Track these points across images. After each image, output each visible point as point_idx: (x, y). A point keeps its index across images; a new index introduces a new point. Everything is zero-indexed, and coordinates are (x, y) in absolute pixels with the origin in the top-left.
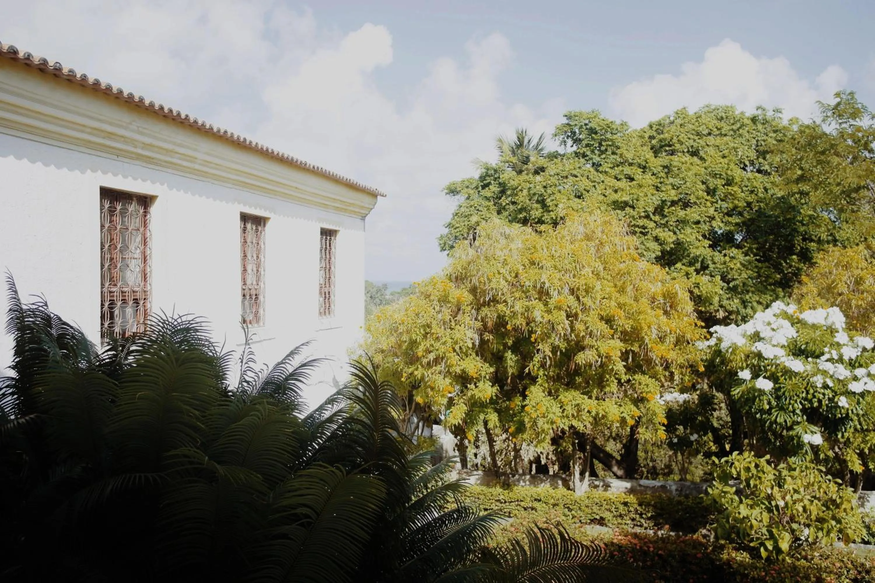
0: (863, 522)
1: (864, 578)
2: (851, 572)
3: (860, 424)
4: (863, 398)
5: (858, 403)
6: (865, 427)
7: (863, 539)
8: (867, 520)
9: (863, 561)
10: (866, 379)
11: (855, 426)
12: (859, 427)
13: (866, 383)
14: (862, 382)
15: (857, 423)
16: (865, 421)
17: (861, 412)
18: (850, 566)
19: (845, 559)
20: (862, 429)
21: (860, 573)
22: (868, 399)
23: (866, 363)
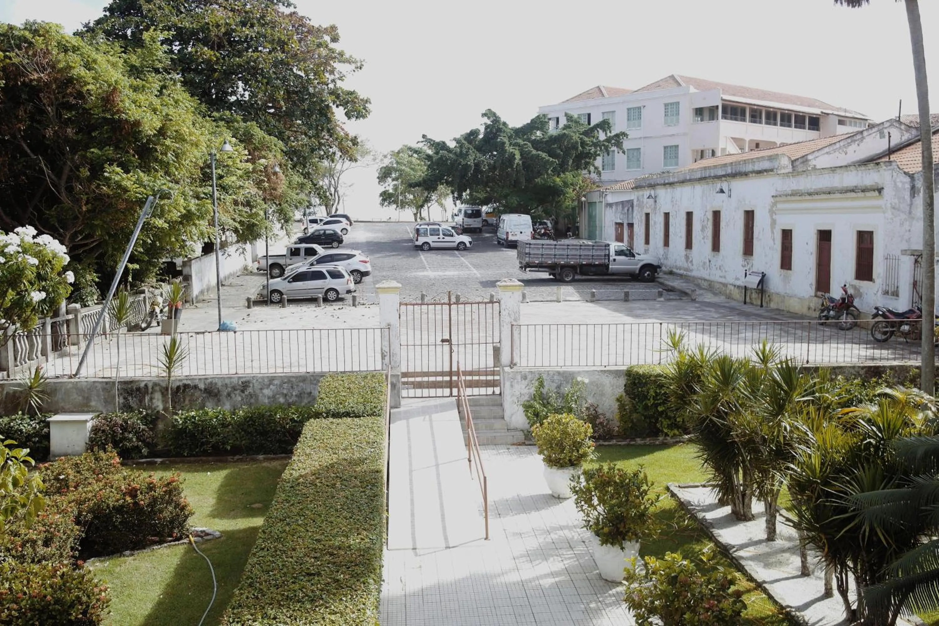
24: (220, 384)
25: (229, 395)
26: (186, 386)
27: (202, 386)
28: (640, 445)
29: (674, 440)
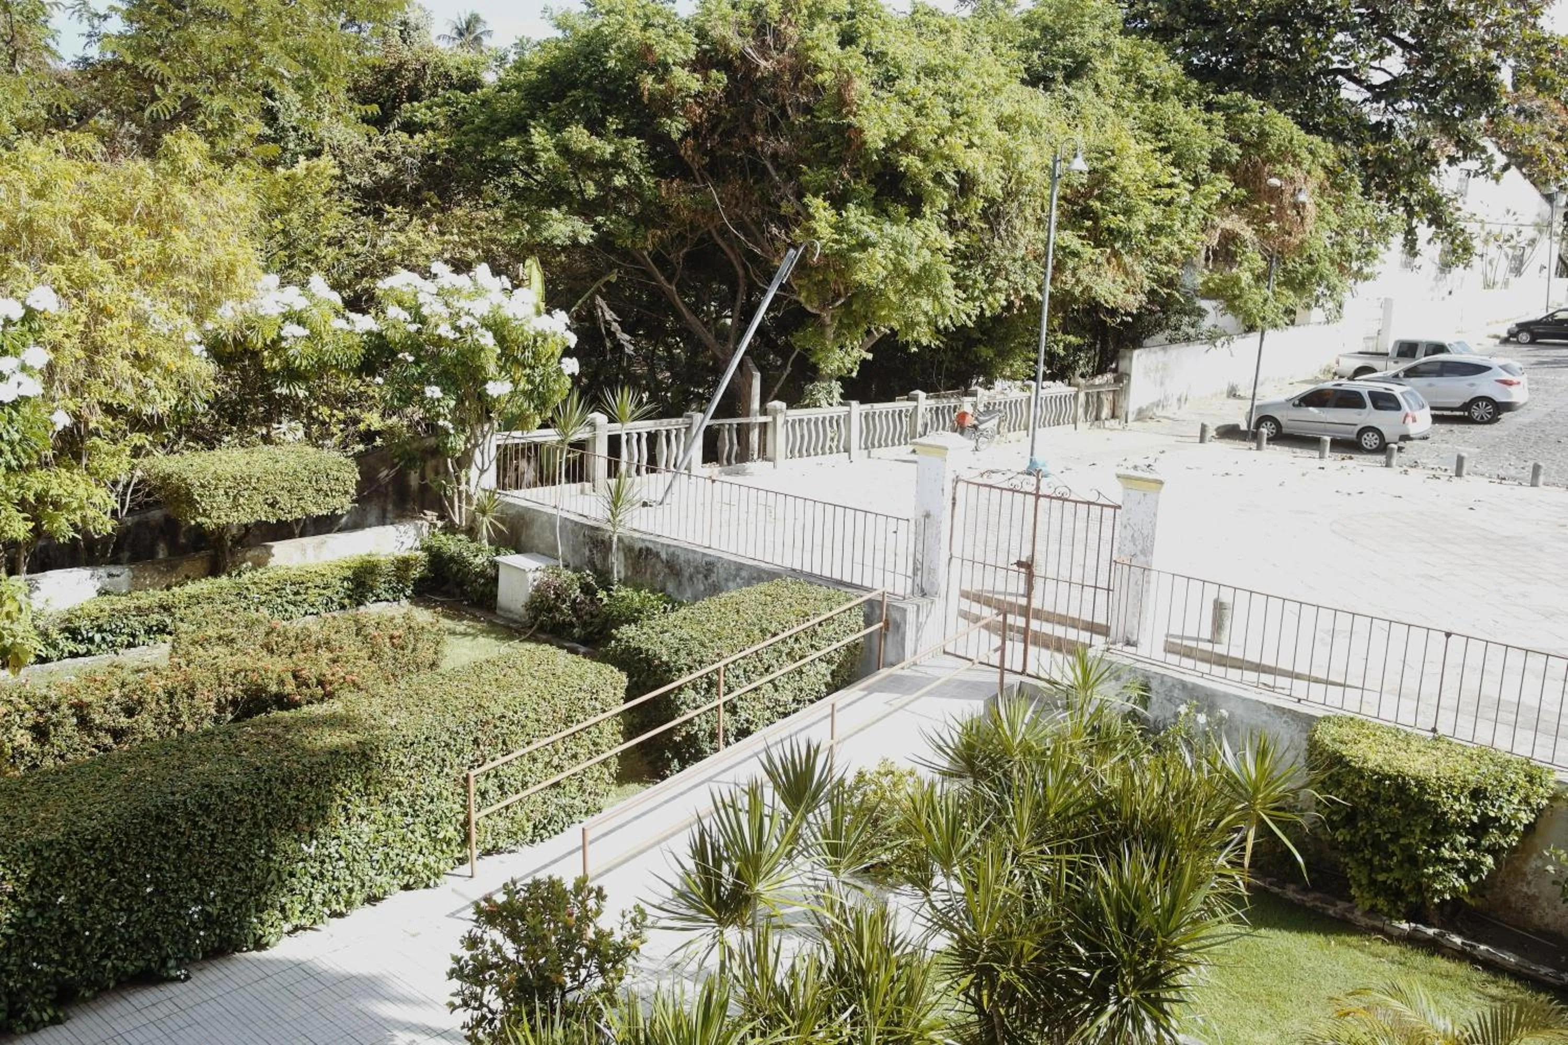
0: (35, 627)
1: (49, 718)
2: (27, 715)
3: (18, 459)
4: (17, 411)
5: (11, 421)
6: (26, 462)
7: (38, 656)
8: (40, 623)
9: (44, 691)
10: (20, 377)
11: (8, 462)
12: (14, 463)
13: (19, 384)
14: (13, 380)
15: (9, 456)
16: (24, 451)
17: (17, 437)
18: (24, 706)
19: (14, 698)
20: (20, 466)
21: (41, 712)
22: (26, 410)
23: (14, 347)
24: (682, 558)
25: (691, 578)
26: (648, 550)
27: (664, 556)
28: (1290, 902)
29: (1371, 923)
